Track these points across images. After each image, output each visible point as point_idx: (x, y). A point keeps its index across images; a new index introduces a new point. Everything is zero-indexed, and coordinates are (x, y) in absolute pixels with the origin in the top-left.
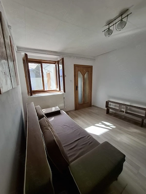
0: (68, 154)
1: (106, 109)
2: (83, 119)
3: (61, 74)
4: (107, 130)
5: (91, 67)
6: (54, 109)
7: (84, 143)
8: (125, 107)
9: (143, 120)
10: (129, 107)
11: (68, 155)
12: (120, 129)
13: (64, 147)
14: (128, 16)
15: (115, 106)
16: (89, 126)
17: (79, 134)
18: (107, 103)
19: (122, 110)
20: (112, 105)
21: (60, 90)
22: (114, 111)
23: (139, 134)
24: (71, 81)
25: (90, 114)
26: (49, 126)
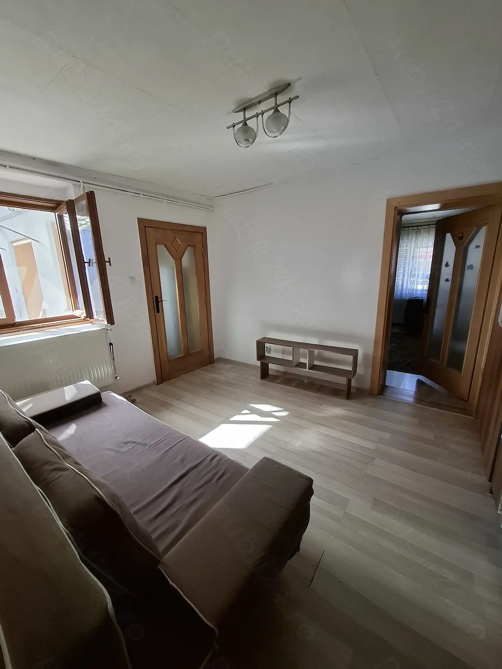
0: (153, 531)
1: (259, 363)
2: (191, 409)
3: (89, 252)
4: (265, 428)
5: (201, 232)
6: (70, 394)
7: (200, 483)
8: (306, 351)
9: (349, 381)
10: (316, 352)
11: (154, 536)
12: (300, 416)
13: (135, 513)
14: (290, 101)
15: (283, 352)
16: (211, 426)
17: (182, 461)
18: (261, 346)
19: (302, 360)
20: (276, 351)
21: (90, 314)
22: (281, 368)
23: (344, 418)
24: (132, 279)
25: (211, 388)
26: (66, 457)
